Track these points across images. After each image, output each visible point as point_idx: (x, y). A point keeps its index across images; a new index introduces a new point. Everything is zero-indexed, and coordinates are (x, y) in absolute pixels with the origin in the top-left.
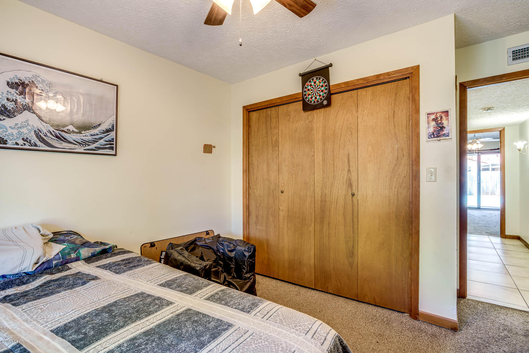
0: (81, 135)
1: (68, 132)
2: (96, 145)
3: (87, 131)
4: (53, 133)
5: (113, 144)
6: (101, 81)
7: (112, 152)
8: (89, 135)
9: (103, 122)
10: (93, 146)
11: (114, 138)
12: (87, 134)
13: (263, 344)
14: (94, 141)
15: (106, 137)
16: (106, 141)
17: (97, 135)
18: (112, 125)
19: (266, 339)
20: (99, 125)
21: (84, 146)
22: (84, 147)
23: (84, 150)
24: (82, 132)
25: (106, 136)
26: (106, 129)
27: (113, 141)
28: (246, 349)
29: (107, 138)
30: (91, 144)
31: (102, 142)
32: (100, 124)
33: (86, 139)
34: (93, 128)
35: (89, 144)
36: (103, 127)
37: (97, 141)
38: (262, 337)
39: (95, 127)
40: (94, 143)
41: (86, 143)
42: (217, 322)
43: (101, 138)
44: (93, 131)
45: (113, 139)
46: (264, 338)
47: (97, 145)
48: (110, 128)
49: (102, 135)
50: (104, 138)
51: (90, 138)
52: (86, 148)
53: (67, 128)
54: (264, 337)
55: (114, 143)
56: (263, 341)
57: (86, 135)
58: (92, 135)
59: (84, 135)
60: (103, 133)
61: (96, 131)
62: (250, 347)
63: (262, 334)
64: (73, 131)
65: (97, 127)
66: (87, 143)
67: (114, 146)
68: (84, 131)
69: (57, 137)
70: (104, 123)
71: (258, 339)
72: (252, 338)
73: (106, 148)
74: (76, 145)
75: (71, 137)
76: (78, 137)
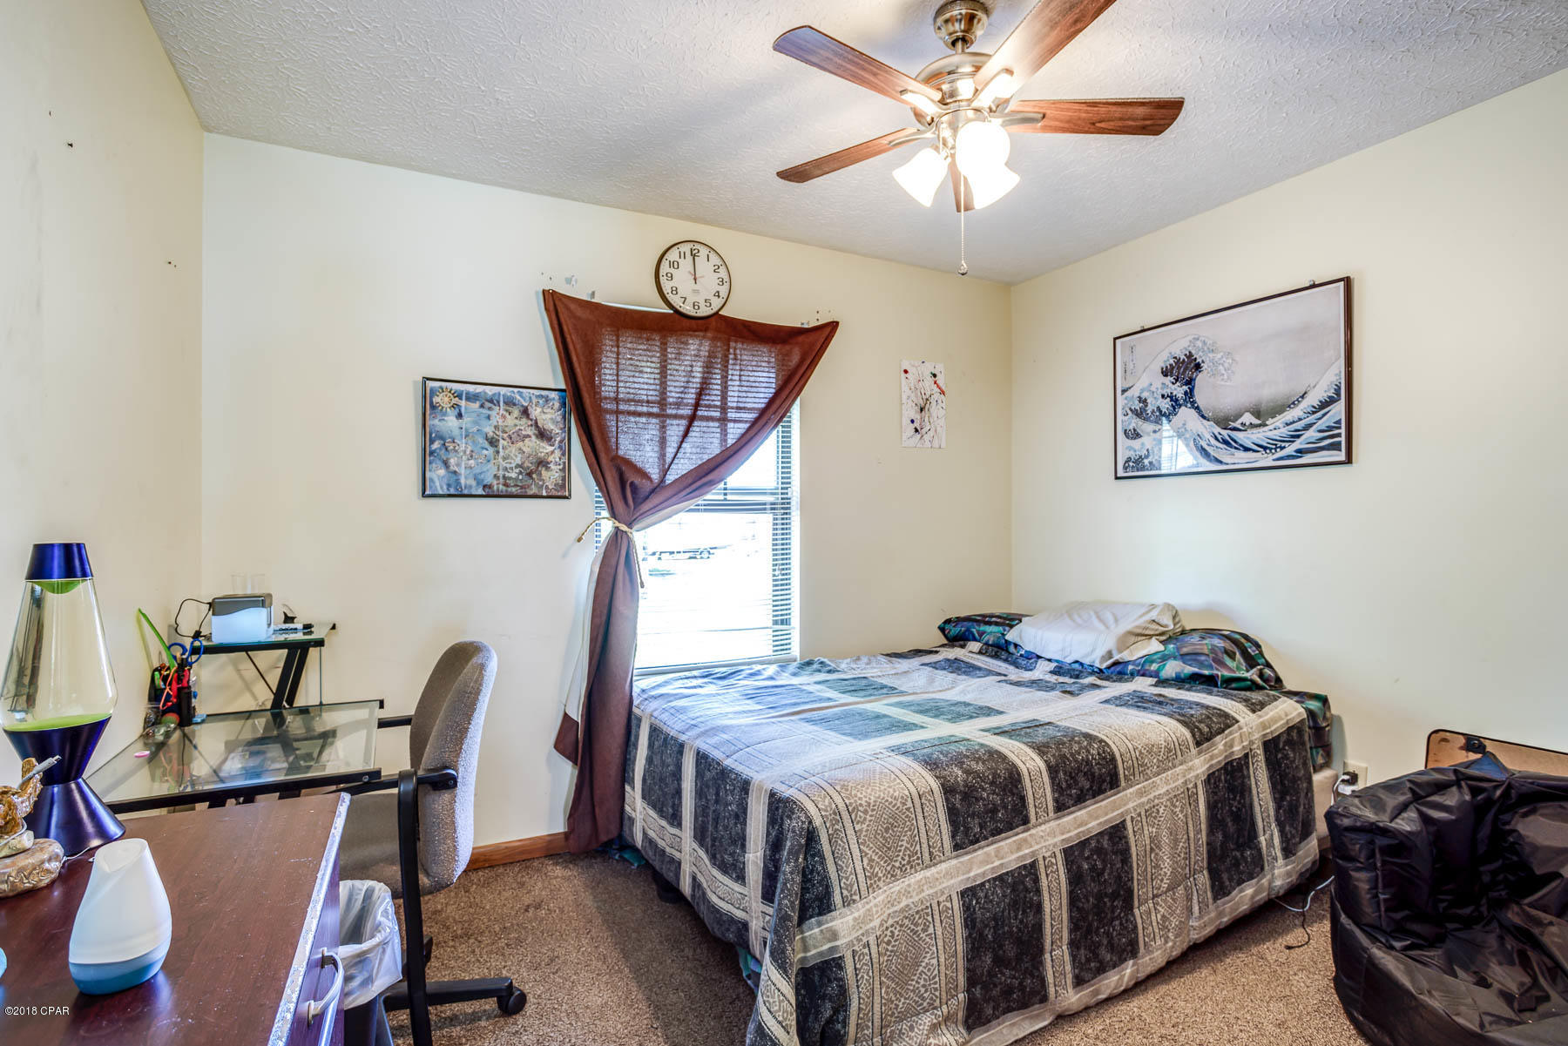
0: (1266, 429)
1: (1245, 428)
2: (1298, 444)
3: (1279, 417)
4: (1219, 437)
5: (1339, 435)
6: (1314, 286)
7: (1338, 455)
8: (1281, 426)
9: (1312, 386)
10: (1290, 449)
11: (1340, 420)
12: (1278, 424)
13: (899, 858)
14: (1292, 436)
15: (1320, 422)
16: (1320, 431)
17: (1300, 419)
18: (1336, 385)
19: (904, 869)
20: (1302, 397)
21: (1273, 451)
22: (1273, 454)
23: (1274, 460)
24: (1267, 422)
25: (1320, 419)
26: (1321, 402)
27: (1340, 428)
28: (906, 832)
29: (1322, 424)
30: (1287, 444)
31: (1312, 434)
32: (1305, 393)
33: (1275, 435)
34: (1289, 407)
35: (1283, 444)
36: (1313, 399)
37: (1298, 436)
38: (909, 868)
39: (1293, 403)
40: (1293, 442)
41: (1276, 445)
42: (974, 836)
43: (1308, 427)
44: (1290, 415)
45: (1339, 422)
46: (906, 869)
47: (1301, 443)
48: (1329, 397)
49: (1312, 418)
50: (1315, 423)
51: (1284, 431)
52: (1276, 456)
53: (1240, 421)
54: (908, 870)
55: (1343, 431)
56: (903, 863)
57: (1277, 427)
58: (1287, 424)
59: (1271, 427)
60: (1314, 413)
61: (1296, 413)
62: (905, 838)
63: (913, 870)
64: (1251, 424)
65: (1299, 402)
66: (1279, 444)
67: (1343, 439)
68: (1272, 418)
69: (1225, 442)
70: (1314, 387)
71: (912, 859)
72: (916, 853)
73: (1322, 449)
74: (1258, 451)
75: (1248, 438)
76: (1258, 436)
